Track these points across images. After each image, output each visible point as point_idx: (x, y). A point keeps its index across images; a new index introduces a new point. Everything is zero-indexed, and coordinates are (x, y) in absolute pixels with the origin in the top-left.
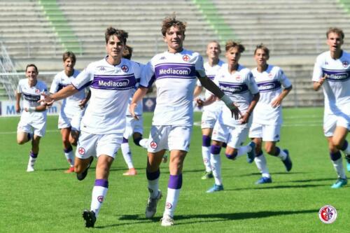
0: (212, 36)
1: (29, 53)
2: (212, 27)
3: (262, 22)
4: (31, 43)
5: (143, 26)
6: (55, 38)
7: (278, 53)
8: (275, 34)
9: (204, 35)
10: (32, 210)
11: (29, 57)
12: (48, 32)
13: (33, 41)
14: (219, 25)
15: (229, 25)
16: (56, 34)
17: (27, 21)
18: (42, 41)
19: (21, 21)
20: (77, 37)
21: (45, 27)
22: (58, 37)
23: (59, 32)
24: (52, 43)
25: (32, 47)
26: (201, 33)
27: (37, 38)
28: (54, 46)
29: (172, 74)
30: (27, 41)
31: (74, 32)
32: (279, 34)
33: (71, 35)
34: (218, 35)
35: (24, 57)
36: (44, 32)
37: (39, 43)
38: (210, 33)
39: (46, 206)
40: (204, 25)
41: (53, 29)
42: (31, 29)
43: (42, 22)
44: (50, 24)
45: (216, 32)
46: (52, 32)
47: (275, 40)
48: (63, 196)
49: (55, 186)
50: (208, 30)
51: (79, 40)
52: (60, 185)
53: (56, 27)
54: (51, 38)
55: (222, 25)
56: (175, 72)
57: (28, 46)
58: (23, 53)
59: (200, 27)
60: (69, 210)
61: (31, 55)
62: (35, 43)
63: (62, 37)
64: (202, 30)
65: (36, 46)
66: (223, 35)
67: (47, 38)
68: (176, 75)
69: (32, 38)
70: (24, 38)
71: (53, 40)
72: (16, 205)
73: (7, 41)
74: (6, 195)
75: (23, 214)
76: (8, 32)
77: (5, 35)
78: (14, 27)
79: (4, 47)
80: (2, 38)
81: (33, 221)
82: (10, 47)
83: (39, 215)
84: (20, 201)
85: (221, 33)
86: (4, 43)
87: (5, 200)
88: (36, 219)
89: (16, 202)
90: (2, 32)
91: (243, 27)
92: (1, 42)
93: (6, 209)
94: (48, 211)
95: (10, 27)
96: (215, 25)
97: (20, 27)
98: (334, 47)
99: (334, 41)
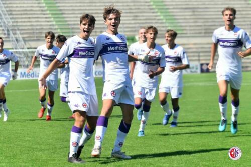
0: (161, 23)
1: (36, 35)
2: (162, 17)
3: (196, 13)
4: (37, 29)
6: (53, 25)
7: (207, 35)
8: (205, 22)
10: (38, 143)
11: (35, 38)
12: (48, 21)
13: (38, 27)
14: (167, 16)
16: (54, 23)
17: (34, 14)
18: (44, 27)
19: (30, 14)
20: (69, 24)
21: (46, 18)
22: (56, 25)
23: (56, 21)
25: (37, 31)
26: (154, 21)
27: (41, 25)
30: (34, 27)
31: (66, 21)
32: (207, 22)
33: (64, 23)
34: (165, 23)
35: (32, 39)
36: (46, 21)
37: (42, 29)
38: (160, 21)
39: (48, 141)
40: (156, 16)
41: (52, 19)
42: (36, 19)
44: (50, 15)
45: (164, 21)
46: (51, 21)
47: (205, 25)
48: (59, 134)
49: (54, 128)
50: (159, 19)
51: (70, 27)
52: (57, 127)
53: (54, 17)
54: (50, 25)
55: (169, 15)
57: (35, 31)
58: (31, 35)
59: (153, 17)
60: (64, 144)
61: (37, 37)
62: (40, 29)
63: (59, 25)
64: (155, 19)
65: (40, 31)
66: (169, 23)
67: (47, 25)
69: (37, 25)
70: (32, 25)
71: (52, 27)
72: (27, 141)
73: (20, 28)
74: (20, 133)
75: (32, 146)
76: (21, 22)
77: (19, 24)
78: (25, 18)
79: (18, 32)
80: (17, 25)
81: (39, 151)
82: (22, 32)
83: (43, 147)
84: (30, 137)
85: (168, 21)
86: (18, 29)
87: (19, 137)
88: (41, 150)
89: (27, 139)
90: (17, 22)
91: (183, 17)
92: (16, 28)
93: (20, 143)
94: (49, 145)
95: (22, 18)
96: (164, 16)
97: (29, 18)
98: (228, 20)
99: (228, 16)
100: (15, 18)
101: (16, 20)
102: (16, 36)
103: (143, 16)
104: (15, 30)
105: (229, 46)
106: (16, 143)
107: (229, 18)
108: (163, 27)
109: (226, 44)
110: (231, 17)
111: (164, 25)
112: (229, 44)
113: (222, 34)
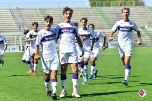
0: (101, 21)
2: (101, 18)
3: (119, 16)
5: (76, 18)
9: (98, 21)
10: (36, 85)
12: (41, 21)
14: (103, 17)
15: (107, 17)
17: (34, 17)
19: (31, 17)
21: (40, 19)
24: (43, 25)
26: (97, 20)
28: (43, 26)
29: (67, 32)
34: (103, 21)
36: (40, 21)
38: (100, 20)
40: (98, 17)
41: (43, 19)
43: (39, 17)
45: (102, 20)
50: (99, 19)
54: (42, 23)
55: (105, 17)
56: (68, 31)
59: (96, 18)
64: (97, 19)
68: (68, 32)
72: (31, 83)
73: (26, 24)
74: (27, 80)
75: (33, 87)
76: (27, 21)
77: (25, 22)
78: (29, 19)
79: (25, 26)
80: (24, 23)
81: (37, 89)
82: (27, 26)
83: (39, 87)
84: (32, 82)
85: (104, 20)
86: (25, 25)
87: (26, 81)
88: (38, 88)
89: (30, 82)
90: (25, 21)
91: (112, 18)
92: (24, 24)
93: (27, 85)
94: (42, 85)
95: (27, 19)
96: (102, 17)
97: (31, 19)
98: (126, 16)
99: (126, 13)
100: (24, 19)
101: (24, 20)
102: (25, 28)
103: (91, 18)
104: (24, 25)
105: (126, 31)
106: (24, 85)
107: (126, 14)
108: (102, 23)
109: (124, 29)
110: (127, 14)
111: (102, 22)
112: (126, 30)
113: (122, 24)
